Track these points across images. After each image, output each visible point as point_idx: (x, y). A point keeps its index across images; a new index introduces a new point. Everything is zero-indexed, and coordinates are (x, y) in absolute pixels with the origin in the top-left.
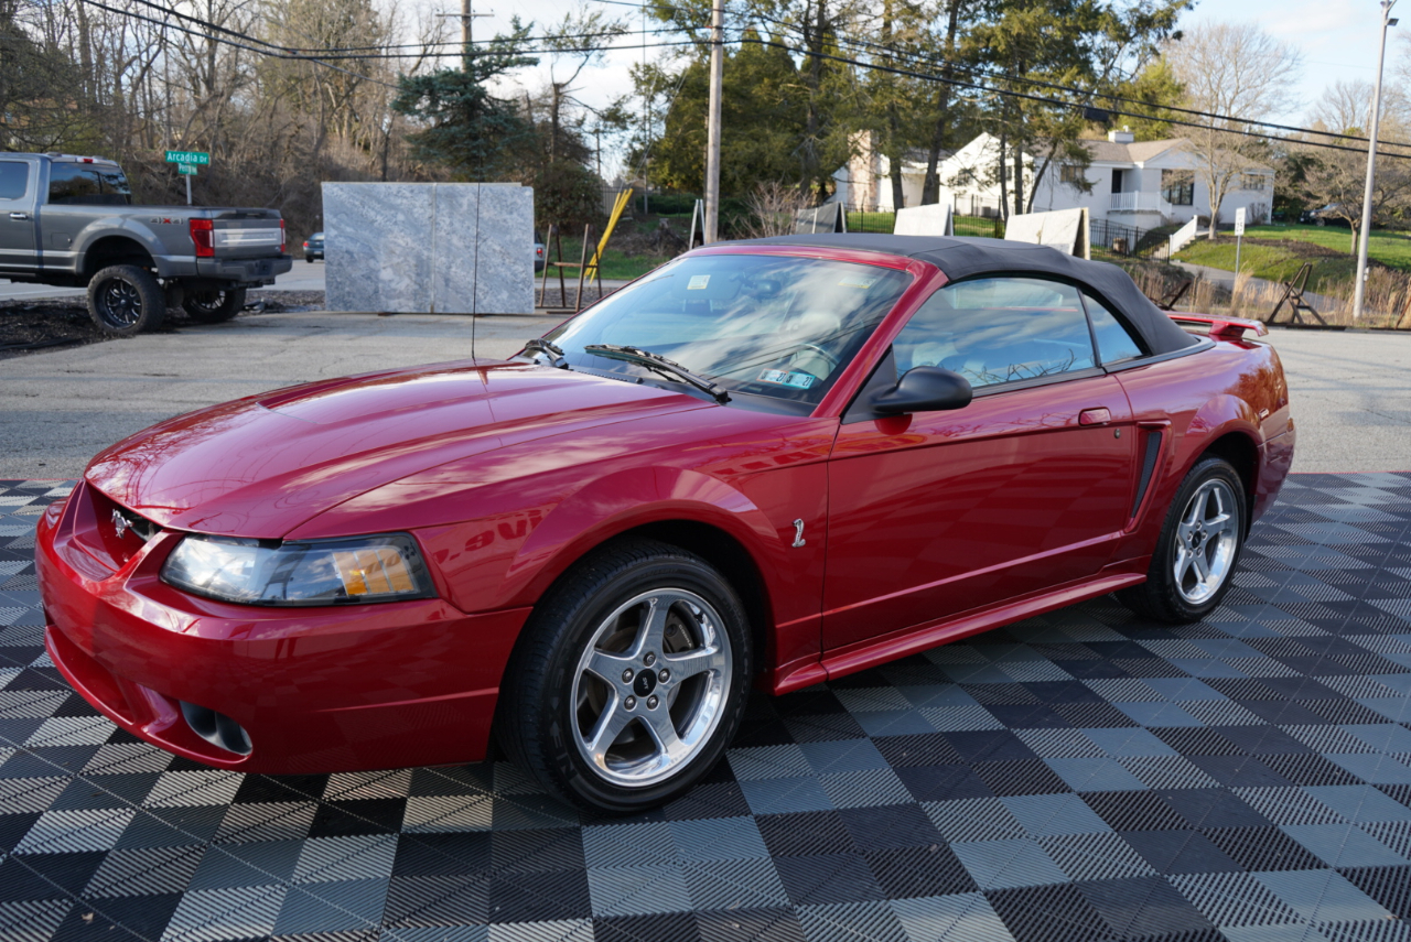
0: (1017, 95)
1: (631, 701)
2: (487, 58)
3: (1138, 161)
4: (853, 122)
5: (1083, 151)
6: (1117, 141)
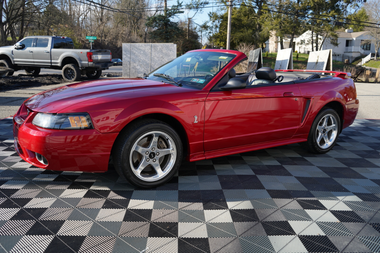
0: (317, 19)
1: (148, 160)
2: (170, 11)
3: (354, 37)
4: (269, 27)
5: (335, 35)
6: (348, 32)
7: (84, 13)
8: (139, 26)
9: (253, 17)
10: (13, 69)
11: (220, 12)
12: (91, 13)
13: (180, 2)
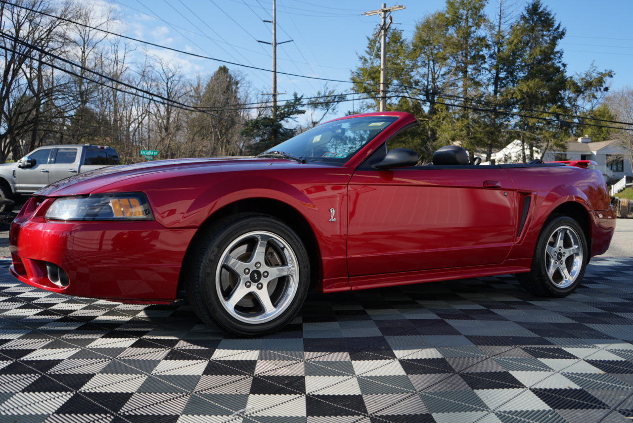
1: (248, 284)
2: (282, 111)
3: (594, 151)
4: (449, 133)
5: (562, 144)
6: (582, 142)
7: (138, 119)
8: (231, 138)
9: (420, 118)
10: (13, 200)
11: (366, 110)
12: (149, 117)
13: (299, 96)
